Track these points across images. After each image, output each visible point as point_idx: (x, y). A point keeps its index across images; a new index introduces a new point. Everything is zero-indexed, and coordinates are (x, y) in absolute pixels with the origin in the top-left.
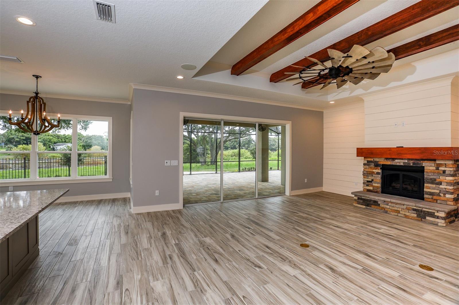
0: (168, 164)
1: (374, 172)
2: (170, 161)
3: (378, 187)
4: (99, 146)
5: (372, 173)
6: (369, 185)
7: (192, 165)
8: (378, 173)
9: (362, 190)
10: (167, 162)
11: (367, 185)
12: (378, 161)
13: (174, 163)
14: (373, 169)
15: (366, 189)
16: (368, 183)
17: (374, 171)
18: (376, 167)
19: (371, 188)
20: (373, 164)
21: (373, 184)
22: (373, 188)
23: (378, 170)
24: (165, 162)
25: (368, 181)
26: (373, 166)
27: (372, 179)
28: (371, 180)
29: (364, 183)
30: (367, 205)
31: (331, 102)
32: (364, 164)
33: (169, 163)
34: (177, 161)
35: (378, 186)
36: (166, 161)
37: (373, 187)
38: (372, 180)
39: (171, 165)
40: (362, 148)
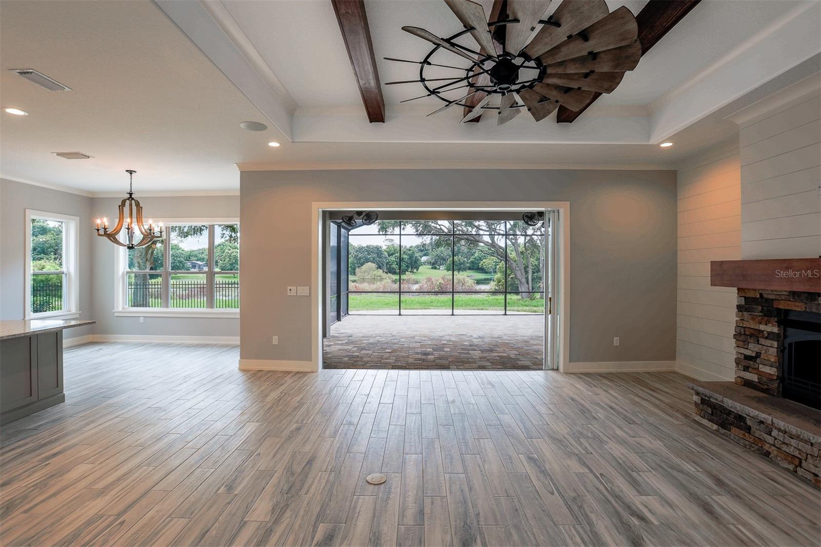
0: (293, 293)
1: (762, 331)
2: (295, 287)
3: (771, 377)
4: (375, 263)
5: (756, 335)
6: (750, 370)
7: (454, 296)
8: (770, 336)
9: (733, 380)
10: (290, 290)
11: (746, 369)
12: (773, 300)
13: (303, 291)
14: (760, 323)
15: (743, 378)
16: (747, 362)
17: (762, 327)
18: (766, 318)
19: (754, 378)
20: (760, 308)
21: (761, 366)
22: (758, 378)
23: (773, 325)
24: (287, 288)
25: (747, 357)
26: (760, 314)
27: (757, 353)
28: (754, 355)
29: (738, 362)
30: (723, 425)
31: (663, 145)
32: (740, 308)
33: (293, 291)
34: (308, 287)
35: (771, 374)
36: (289, 288)
37: (760, 374)
38: (758, 355)
39: (298, 294)
40: (722, 262)
